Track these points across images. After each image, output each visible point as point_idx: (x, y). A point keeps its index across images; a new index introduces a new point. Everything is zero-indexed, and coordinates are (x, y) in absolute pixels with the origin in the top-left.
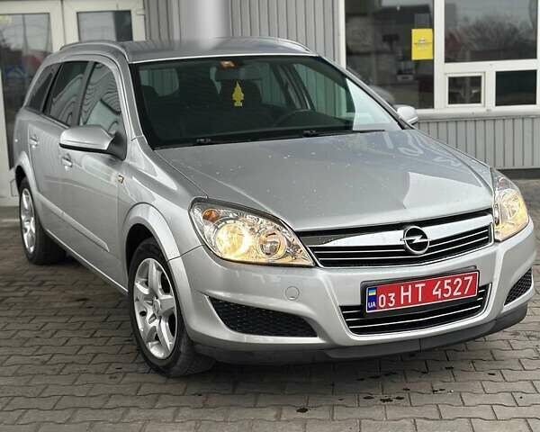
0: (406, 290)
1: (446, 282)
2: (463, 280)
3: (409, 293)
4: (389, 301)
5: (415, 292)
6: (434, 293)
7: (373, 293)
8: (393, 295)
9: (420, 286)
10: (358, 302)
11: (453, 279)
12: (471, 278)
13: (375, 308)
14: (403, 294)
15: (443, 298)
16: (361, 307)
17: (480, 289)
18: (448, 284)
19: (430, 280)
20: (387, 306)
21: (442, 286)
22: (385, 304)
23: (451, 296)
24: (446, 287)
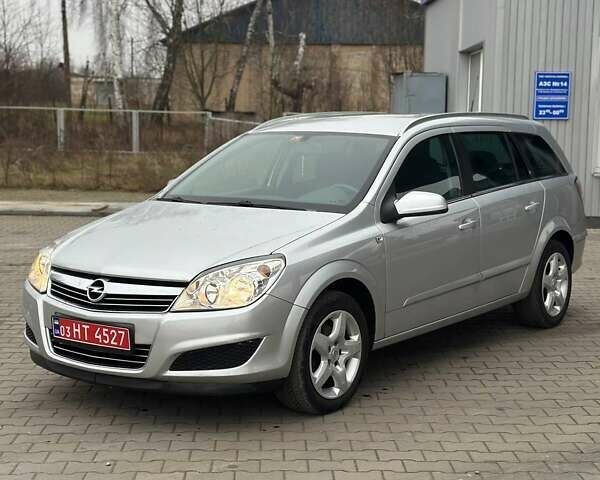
0: (77, 328)
1: (105, 330)
2: (117, 330)
3: (79, 331)
5: (82, 329)
6: (96, 336)
7: (56, 322)
8: (69, 328)
9: (86, 327)
11: (110, 329)
12: (123, 333)
13: (58, 335)
14: (75, 330)
15: (103, 343)
18: (106, 332)
19: (93, 324)
20: (65, 336)
21: (101, 332)
22: (64, 333)
23: (109, 344)
24: (104, 334)
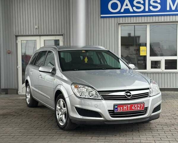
0: (125, 107)
1: (136, 105)
2: (140, 105)
3: (126, 108)
4: (121, 109)
5: (128, 107)
6: (133, 108)
7: (116, 107)
8: (122, 108)
9: (129, 106)
10: (113, 109)
11: (138, 105)
12: (142, 105)
13: (117, 111)
14: (124, 108)
15: (135, 109)
16: (113, 111)
17: (145, 108)
18: (136, 106)
19: (132, 105)
20: (120, 111)
21: (135, 106)
22: (120, 110)
23: (137, 109)
24: (136, 107)
